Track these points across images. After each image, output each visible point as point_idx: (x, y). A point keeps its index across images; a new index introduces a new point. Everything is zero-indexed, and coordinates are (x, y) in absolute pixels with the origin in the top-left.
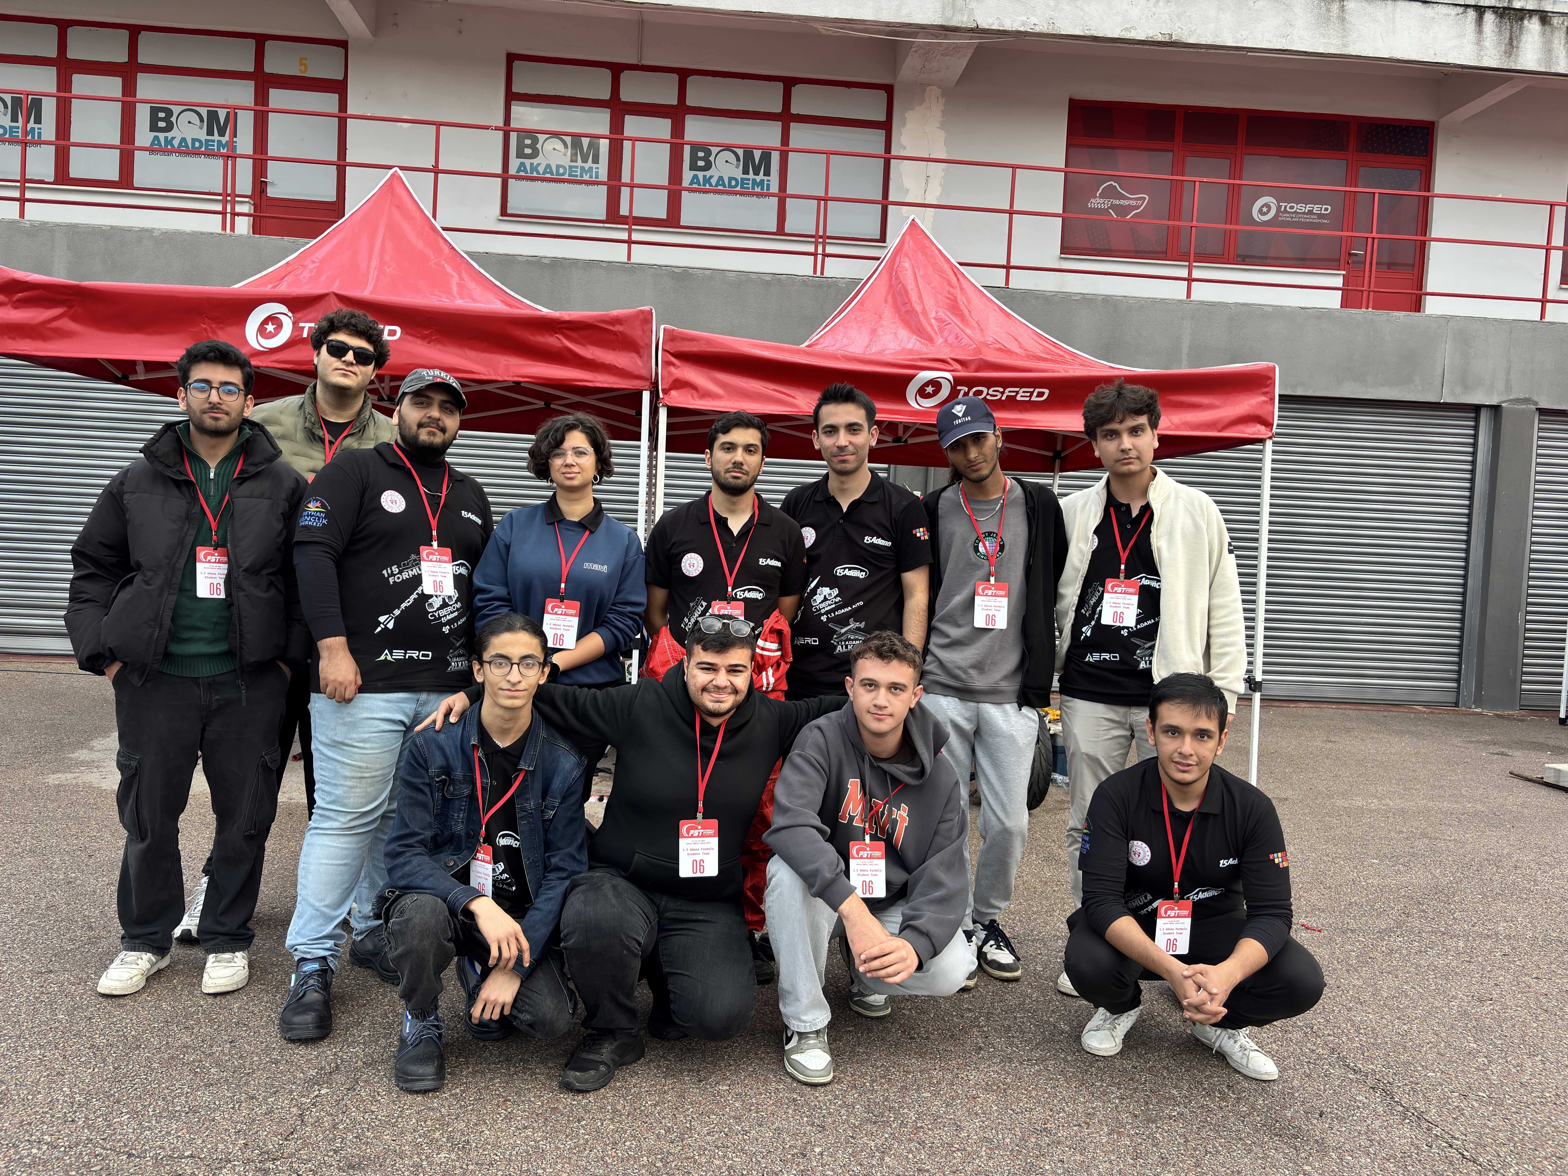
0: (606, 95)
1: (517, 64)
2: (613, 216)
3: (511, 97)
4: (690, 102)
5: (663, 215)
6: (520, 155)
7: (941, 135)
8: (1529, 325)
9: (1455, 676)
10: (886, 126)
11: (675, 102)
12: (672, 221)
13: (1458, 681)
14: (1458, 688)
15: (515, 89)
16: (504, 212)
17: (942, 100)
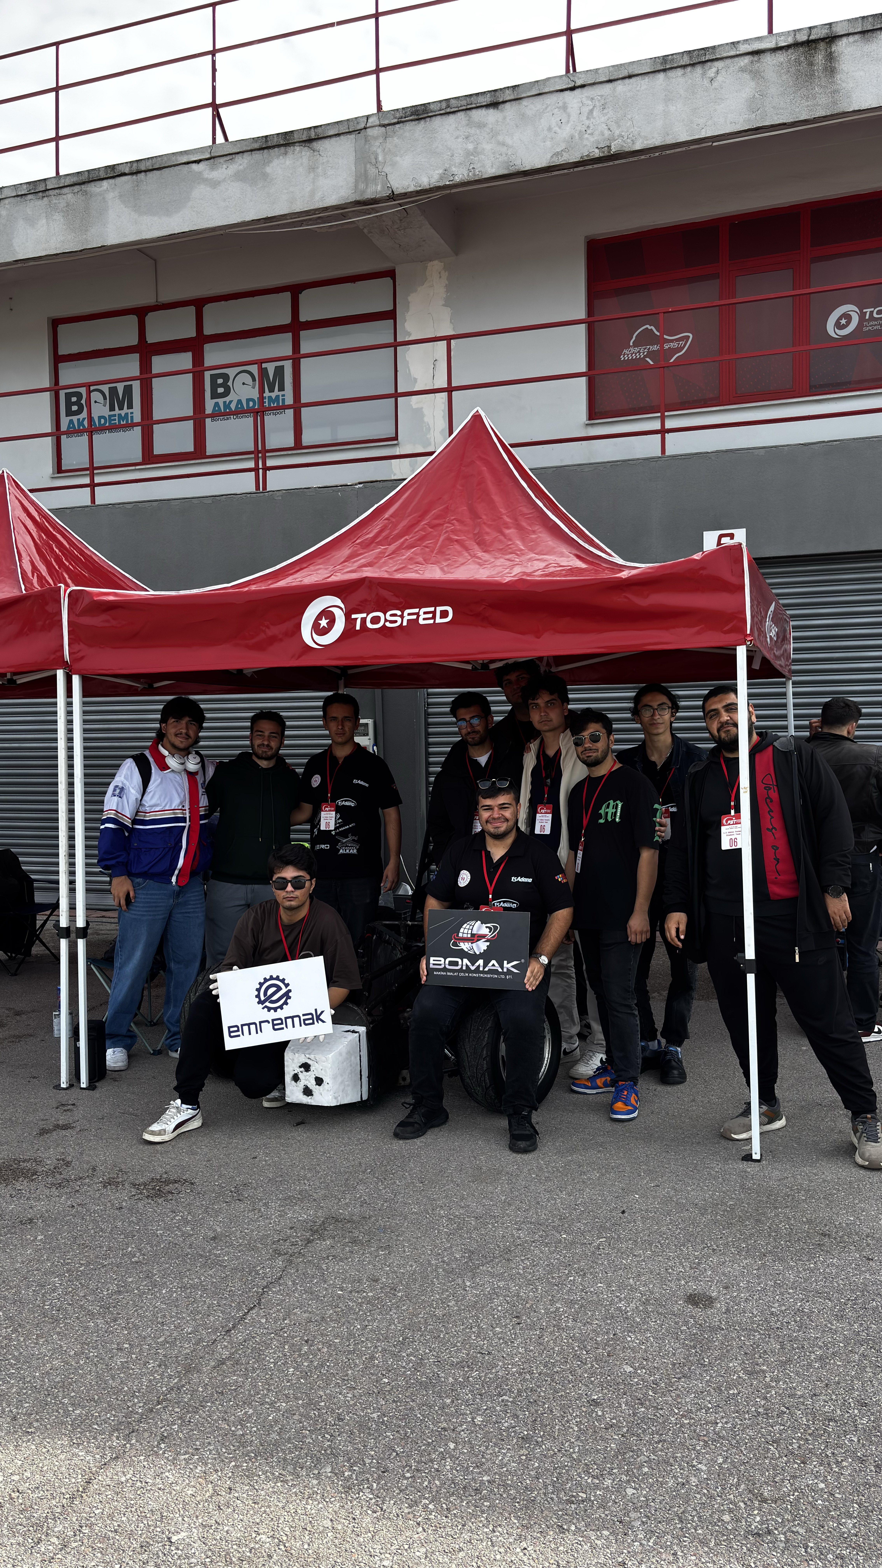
0: (134, 341)
1: (61, 328)
2: (149, 457)
3: (57, 359)
4: (208, 331)
5: (190, 448)
6: (69, 413)
7: (446, 314)
10: (391, 315)
11: (193, 334)
12: (199, 452)
15: (61, 352)
16: (59, 469)
17: (445, 275)
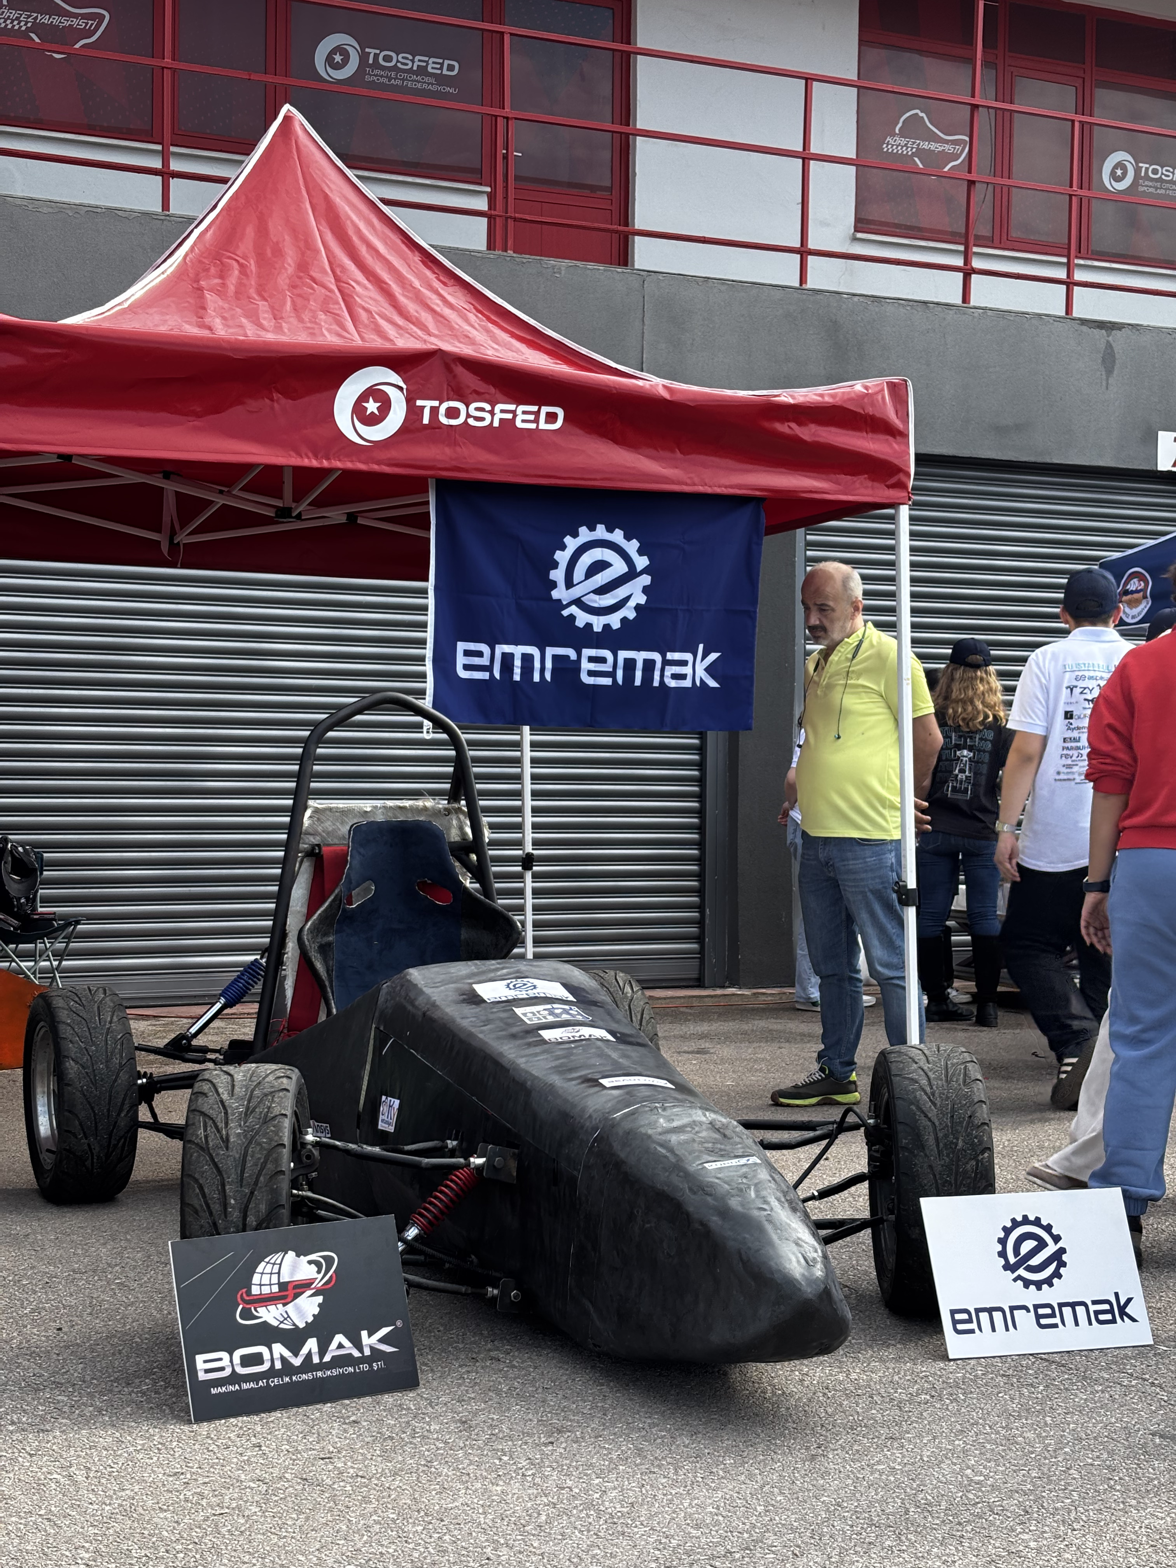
8: (778, 294)
9: (693, 930)
13: (699, 938)
14: (702, 951)
